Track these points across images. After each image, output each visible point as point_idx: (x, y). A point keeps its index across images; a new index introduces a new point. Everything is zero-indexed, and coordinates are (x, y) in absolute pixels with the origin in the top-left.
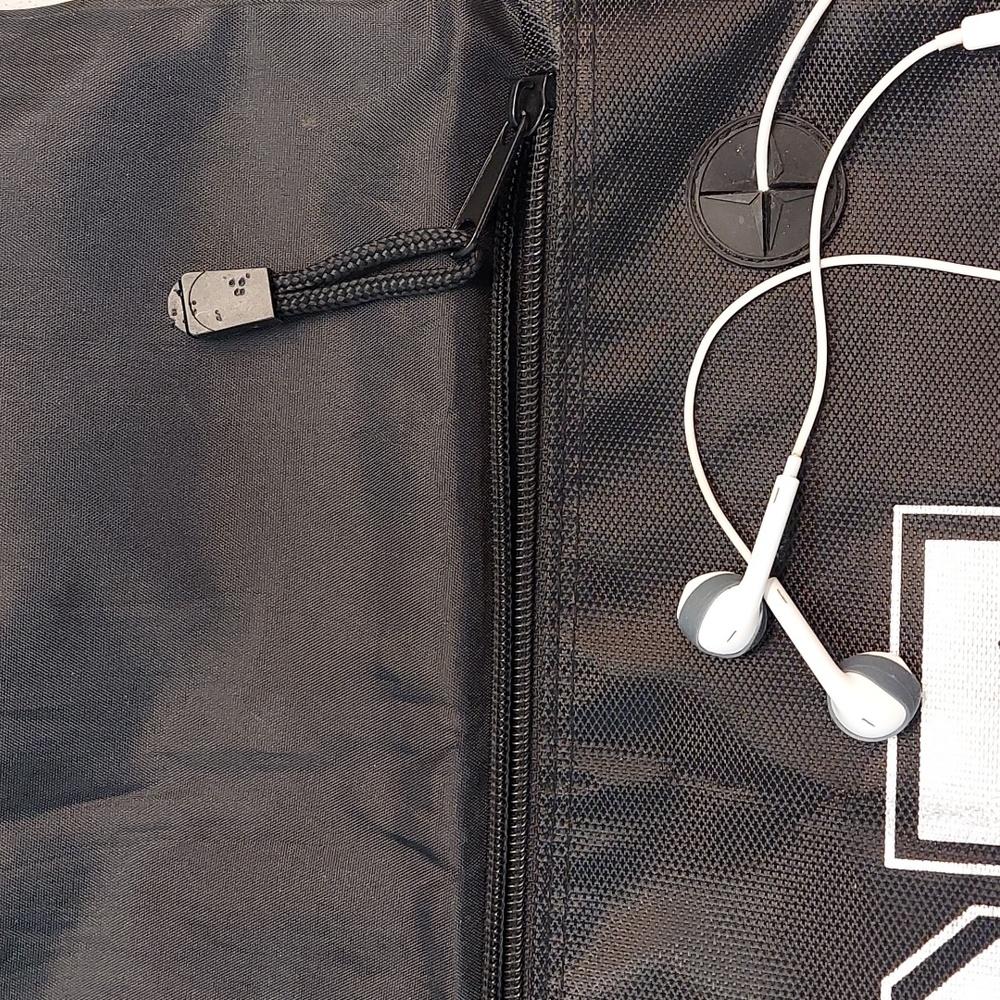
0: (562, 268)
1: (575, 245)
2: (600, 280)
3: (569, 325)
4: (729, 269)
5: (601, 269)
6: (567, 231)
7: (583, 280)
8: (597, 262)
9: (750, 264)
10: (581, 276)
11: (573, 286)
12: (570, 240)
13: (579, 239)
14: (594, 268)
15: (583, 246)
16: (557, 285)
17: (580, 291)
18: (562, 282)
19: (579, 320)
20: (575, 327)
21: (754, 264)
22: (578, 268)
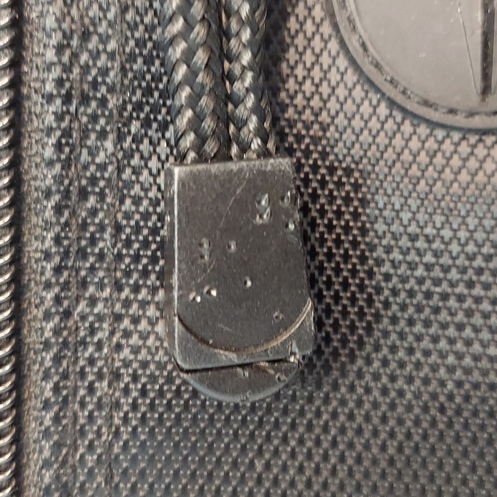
0: (60, 117)
1: (86, 69)
2: (145, 146)
3: (79, 239)
4: (407, 128)
5: (147, 123)
6: (68, 36)
7: (109, 145)
8: (139, 107)
9: (450, 120)
10: (103, 135)
11: (85, 156)
12: (75, 56)
13: (95, 56)
14: (131, 117)
15: (104, 72)
16: (49, 152)
17: (102, 167)
18: (59, 147)
19: (102, 228)
20: (93, 241)
21: (459, 120)
22: (94, 118)
